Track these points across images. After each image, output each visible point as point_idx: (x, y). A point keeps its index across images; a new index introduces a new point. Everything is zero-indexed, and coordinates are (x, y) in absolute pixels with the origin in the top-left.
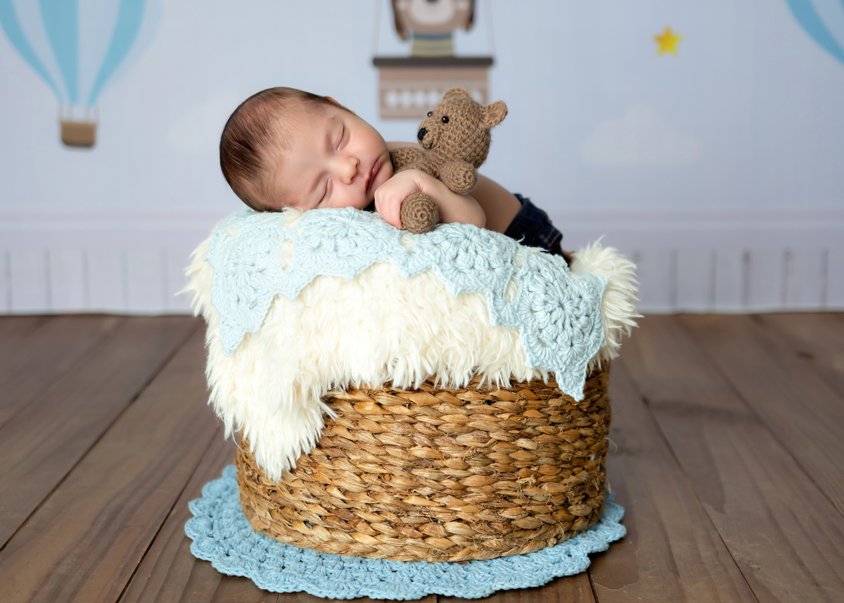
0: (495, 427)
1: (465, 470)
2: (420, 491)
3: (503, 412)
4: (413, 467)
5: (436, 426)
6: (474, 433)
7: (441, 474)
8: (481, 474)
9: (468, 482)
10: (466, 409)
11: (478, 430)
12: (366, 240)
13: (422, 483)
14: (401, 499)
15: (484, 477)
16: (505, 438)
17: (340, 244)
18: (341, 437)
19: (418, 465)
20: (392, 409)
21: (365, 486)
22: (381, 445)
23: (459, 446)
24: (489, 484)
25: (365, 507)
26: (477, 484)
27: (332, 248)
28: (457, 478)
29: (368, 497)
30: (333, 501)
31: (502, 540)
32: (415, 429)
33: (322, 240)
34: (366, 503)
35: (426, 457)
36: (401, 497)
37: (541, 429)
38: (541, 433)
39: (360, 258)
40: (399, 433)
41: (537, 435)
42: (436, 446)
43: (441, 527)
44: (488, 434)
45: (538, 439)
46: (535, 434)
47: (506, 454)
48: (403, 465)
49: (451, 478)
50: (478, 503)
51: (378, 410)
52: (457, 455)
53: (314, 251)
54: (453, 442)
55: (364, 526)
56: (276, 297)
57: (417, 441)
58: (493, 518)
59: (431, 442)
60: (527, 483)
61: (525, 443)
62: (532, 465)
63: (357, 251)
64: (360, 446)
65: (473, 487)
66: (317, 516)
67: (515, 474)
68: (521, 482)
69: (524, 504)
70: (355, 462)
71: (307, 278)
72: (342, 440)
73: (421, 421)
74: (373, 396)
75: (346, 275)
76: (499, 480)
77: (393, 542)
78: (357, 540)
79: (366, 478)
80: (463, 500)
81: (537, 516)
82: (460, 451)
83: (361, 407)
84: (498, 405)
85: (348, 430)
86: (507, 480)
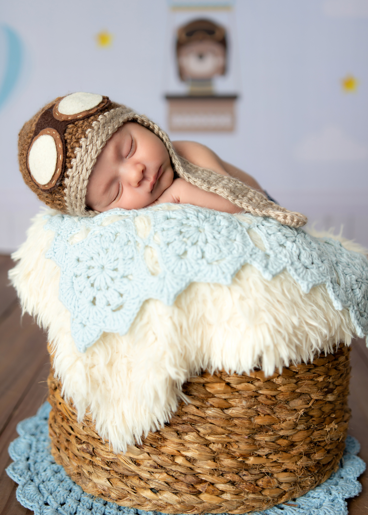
0: (315, 389)
1: (294, 429)
2: (260, 452)
3: (319, 375)
4: (256, 434)
5: (274, 396)
6: (301, 397)
7: (278, 436)
9: (296, 438)
10: (295, 378)
11: (303, 394)
12: (226, 244)
13: (262, 445)
14: (244, 461)
15: (305, 431)
16: (321, 397)
17: (204, 249)
18: (191, 414)
19: (260, 432)
20: (239, 387)
21: (213, 455)
22: (230, 419)
23: (292, 410)
24: (309, 437)
25: (212, 472)
26: (301, 438)
27: (200, 255)
28: (287, 437)
29: (215, 463)
30: (180, 469)
31: (313, 478)
32: (259, 402)
33: (187, 247)
34: (213, 468)
35: (267, 424)
36: (244, 460)
37: (336, 383)
38: (337, 386)
39: (229, 263)
40: (247, 407)
41: (335, 389)
42: (274, 413)
43: (275, 480)
44: (310, 396)
45: (335, 392)
46: (334, 388)
47: (320, 409)
48: (248, 433)
49: (282, 437)
50: (301, 454)
51: (229, 389)
52: (290, 418)
53: (181, 258)
54: (288, 408)
55: (211, 488)
56: (147, 301)
57: (261, 411)
58: (310, 463)
59: (272, 410)
60: (331, 429)
61: (330, 398)
62: (332, 413)
63: (223, 256)
64: (210, 421)
65: (298, 442)
66: (163, 483)
67: (324, 424)
68: (328, 429)
69: (325, 445)
70: (204, 435)
71: (184, 285)
72: (192, 417)
73: (263, 394)
74: (223, 377)
75: (222, 281)
76: (314, 431)
77: (236, 499)
78: (204, 500)
79: (214, 447)
80: (290, 453)
81: (333, 453)
82: (292, 415)
83: (213, 388)
84: (316, 371)
85: (198, 408)
86: (319, 430)
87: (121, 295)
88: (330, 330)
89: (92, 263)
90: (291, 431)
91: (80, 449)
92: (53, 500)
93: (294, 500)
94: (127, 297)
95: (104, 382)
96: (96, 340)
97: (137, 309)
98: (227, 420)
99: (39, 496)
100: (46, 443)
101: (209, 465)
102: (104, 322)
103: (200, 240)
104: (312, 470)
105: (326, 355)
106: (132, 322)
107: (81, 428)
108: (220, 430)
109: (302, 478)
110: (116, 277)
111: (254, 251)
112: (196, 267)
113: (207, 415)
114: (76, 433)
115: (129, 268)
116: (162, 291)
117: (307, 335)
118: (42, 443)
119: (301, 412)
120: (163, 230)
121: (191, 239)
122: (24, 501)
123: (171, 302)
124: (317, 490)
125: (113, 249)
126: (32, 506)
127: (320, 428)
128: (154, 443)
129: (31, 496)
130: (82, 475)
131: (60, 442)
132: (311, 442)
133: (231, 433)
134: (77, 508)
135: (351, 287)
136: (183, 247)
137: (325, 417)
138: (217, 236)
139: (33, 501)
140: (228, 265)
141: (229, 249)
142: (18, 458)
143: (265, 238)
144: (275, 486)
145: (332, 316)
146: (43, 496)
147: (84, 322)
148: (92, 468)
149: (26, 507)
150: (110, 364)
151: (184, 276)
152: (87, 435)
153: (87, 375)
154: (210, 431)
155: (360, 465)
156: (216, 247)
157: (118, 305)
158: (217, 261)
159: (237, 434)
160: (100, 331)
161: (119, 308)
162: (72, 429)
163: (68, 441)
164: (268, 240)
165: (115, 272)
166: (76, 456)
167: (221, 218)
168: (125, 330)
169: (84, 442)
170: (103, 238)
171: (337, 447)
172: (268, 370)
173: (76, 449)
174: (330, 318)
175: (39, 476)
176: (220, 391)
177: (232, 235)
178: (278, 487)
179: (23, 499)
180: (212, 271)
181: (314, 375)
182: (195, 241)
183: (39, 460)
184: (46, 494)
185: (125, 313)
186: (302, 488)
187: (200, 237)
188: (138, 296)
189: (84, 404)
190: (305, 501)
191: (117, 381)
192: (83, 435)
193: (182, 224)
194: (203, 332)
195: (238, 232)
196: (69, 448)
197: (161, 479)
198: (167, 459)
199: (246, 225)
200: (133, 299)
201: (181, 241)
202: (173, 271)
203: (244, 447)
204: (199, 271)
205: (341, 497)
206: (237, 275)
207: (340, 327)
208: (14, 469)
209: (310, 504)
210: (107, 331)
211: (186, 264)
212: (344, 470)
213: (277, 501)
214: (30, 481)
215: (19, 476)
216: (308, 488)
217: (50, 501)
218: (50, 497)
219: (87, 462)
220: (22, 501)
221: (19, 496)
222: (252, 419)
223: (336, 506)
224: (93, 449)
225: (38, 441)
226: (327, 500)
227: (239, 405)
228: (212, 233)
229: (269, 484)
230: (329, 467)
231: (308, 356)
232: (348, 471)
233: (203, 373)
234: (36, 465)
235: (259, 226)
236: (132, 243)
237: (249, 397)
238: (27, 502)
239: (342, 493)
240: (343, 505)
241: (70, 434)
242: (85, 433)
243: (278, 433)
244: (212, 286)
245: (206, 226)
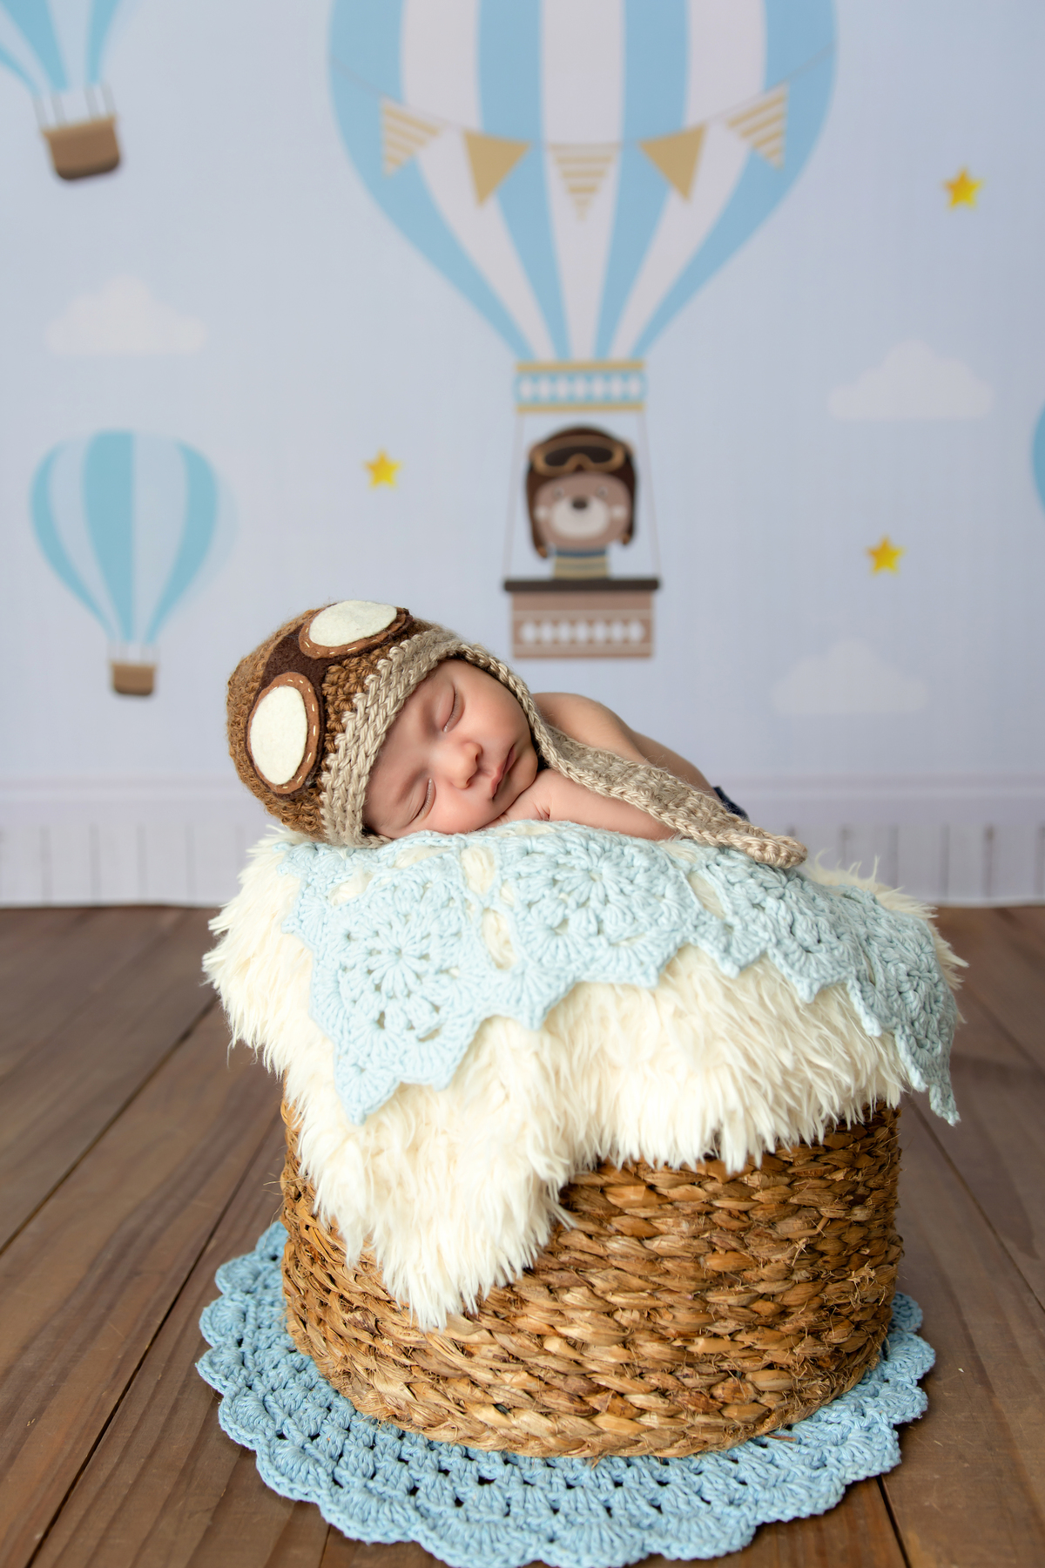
0: (829, 1198)
1: (786, 1279)
2: (718, 1328)
3: (837, 1169)
4: (708, 1289)
5: (746, 1213)
6: (800, 1213)
7: (753, 1294)
8: (808, 1281)
9: (790, 1299)
10: (787, 1175)
11: (805, 1206)
12: (646, 904)
13: (723, 1314)
14: (685, 1347)
15: (810, 1285)
16: (841, 1214)
17: (602, 916)
18: (576, 1250)
19: (717, 1285)
20: (674, 1193)
21: (623, 1334)
22: (655, 1259)
23: (782, 1241)
24: (816, 1296)
25: (620, 1370)
26: (802, 1299)
27: (593, 928)
28: (773, 1296)
29: (625, 1351)
30: (555, 1364)
31: (827, 1382)
32: (715, 1224)
33: (567, 912)
34: (622, 1362)
35: (731, 1269)
36: (685, 1344)
37: (871, 1184)
38: (872, 1190)
39: (652, 943)
40: (691, 1235)
41: (868, 1196)
42: (746, 1247)
43: (749, 1386)
44: (818, 1212)
45: (870, 1202)
46: (867, 1194)
47: (839, 1238)
48: (692, 1288)
49: (762, 1296)
50: (801, 1331)
51: (654, 1198)
52: (779, 1256)
53: (557, 934)
54: (774, 1236)
55: (618, 1402)
56: (488, 1021)
57: (719, 1243)
58: (821, 1350)
59: (740, 1242)
60: (863, 1279)
61: (859, 1214)
62: (863, 1246)
63: (641, 930)
64: (615, 1263)
65: (795, 1306)
66: (521, 1393)
67: (847, 1269)
68: (856, 1280)
69: (851, 1313)
70: (603, 1292)
71: (562, 989)
72: (578, 1255)
73: (722, 1208)
74: (641, 1173)
75: (639, 980)
76: (827, 1284)
77: (670, 1426)
78: (605, 1429)
79: (624, 1318)
80: (779, 1330)
81: (865, 1328)
82: (783, 1250)
83: (621, 1196)
84: (829, 1159)
85: (590, 1236)
86: (838, 1281)
87: (436, 1009)
88: (856, 1076)
89: (377, 943)
90: (780, 1283)
91: (349, 1321)
92: (295, 1427)
93: (789, 1427)
94: (448, 1013)
95: (401, 1184)
96: (386, 1098)
97: (468, 1036)
98: (650, 1261)
99: (265, 1420)
100: (276, 1310)
101: (614, 1356)
102: (401, 1062)
103: (593, 896)
104: (824, 1365)
105: (849, 1127)
106: (458, 1062)
107: (353, 1277)
108: (636, 1282)
109: (805, 1381)
110: (427, 972)
111: (702, 917)
112: (586, 951)
113: (609, 1252)
114: (341, 1288)
115: (452, 954)
116: (518, 1000)
117: (811, 1087)
118: (268, 1308)
119: (801, 1245)
120: (519, 876)
121: (576, 894)
122: (236, 1430)
123: (537, 1024)
124: (834, 1407)
125: (418, 915)
126: (251, 1441)
127: (840, 1277)
128: (502, 1310)
129: (248, 1419)
130: (353, 1375)
131: (307, 1307)
132: (822, 1307)
133: (658, 1288)
134: (344, 1445)
135: (898, 987)
136: (560, 912)
137: (849, 1253)
138: (628, 888)
139: (253, 1430)
140: (650, 948)
141: (651, 915)
142: (221, 1339)
143: (723, 891)
144: (750, 1399)
145: (859, 1047)
146: (274, 1420)
147: (360, 1063)
148: (374, 1360)
149: (239, 1443)
150: (414, 1149)
151: (562, 969)
152: (364, 1293)
153: (366, 1170)
154: (615, 1284)
155: (924, 1354)
156: (626, 911)
157: (429, 1028)
158: (628, 939)
159: (671, 1291)
160: (395, 1080)
161: (433, 1034)
162: (333, 1281)
163: (323, 1304)
164: (728, 896)
165: (423, 961)
166: (341, 1336)
167: (634, 851)
168: (446, 1079)
169: (357, 1307)
170: (399, 893)
171: (874, 1317)
172: (734, 1159)
173: (341, 1321)
174: (856, 1052)
175: (264, 1377)
176: (634, 1202)
177: (656, 885)
178: (755, 1401)
179: (234, 1426)
180: (618, 960)
181: (825, 1167)
182: (583, 899)
183: (263, 1345)
184: (280, 1416)
185: (444, 1046)
186: (805, 1402)
187: (594, 890)
188: (471, 1011)
189: (359, 1228)
190: (811, 1429)
191: (426, 1182)
192: (356, 1293)
193: (557, 865)
194: (600, 1082)
195: (669, 879)
196: (327, 1319)
197: (517, 1384)
198: (527, 1342)
199: (684, 864)
200: (461, 1016)
201: (557, 898)
202: (540, 960)
203: (684, 1317)
204: (593, 960)
205: (885, 1421)
206: (668, 968)
207: (877, 1069)
208: (212, 1364)
209: (821, 1436)
210: (407, 1081)
211: (566, 946)
212: (890, 1365)
213: (754, 1430)
214: (246, 1389)
215: (223, 1378)
216: (817, 1402)
217: (288, 1429)
218: (288, 1421)
219: (363, 1348)
220: (231, 1429)
221: (225, 1420)
222: (702, 1259)
223: (875, 1440)
224: (377, 1321)
225: (259, 1304)
226: (856, 1427)
227: (675, 1230)
228: (618, 883)
229: (738, 1395)
230: (859, 1359)
231: (812, 1129)
232: (898, 1366)
233: (601, 1166)
234: (256, 1354)
235: (710, 867)
236: (457, 903)
237: (694, 1213)
238: (242, 1432)
239: (887, 1413)
240: (889, 1437)
241: (328, 1291)
242: (360, 1289)
243: (755, 1288)
244: (618, 990)
245: (606, 868)
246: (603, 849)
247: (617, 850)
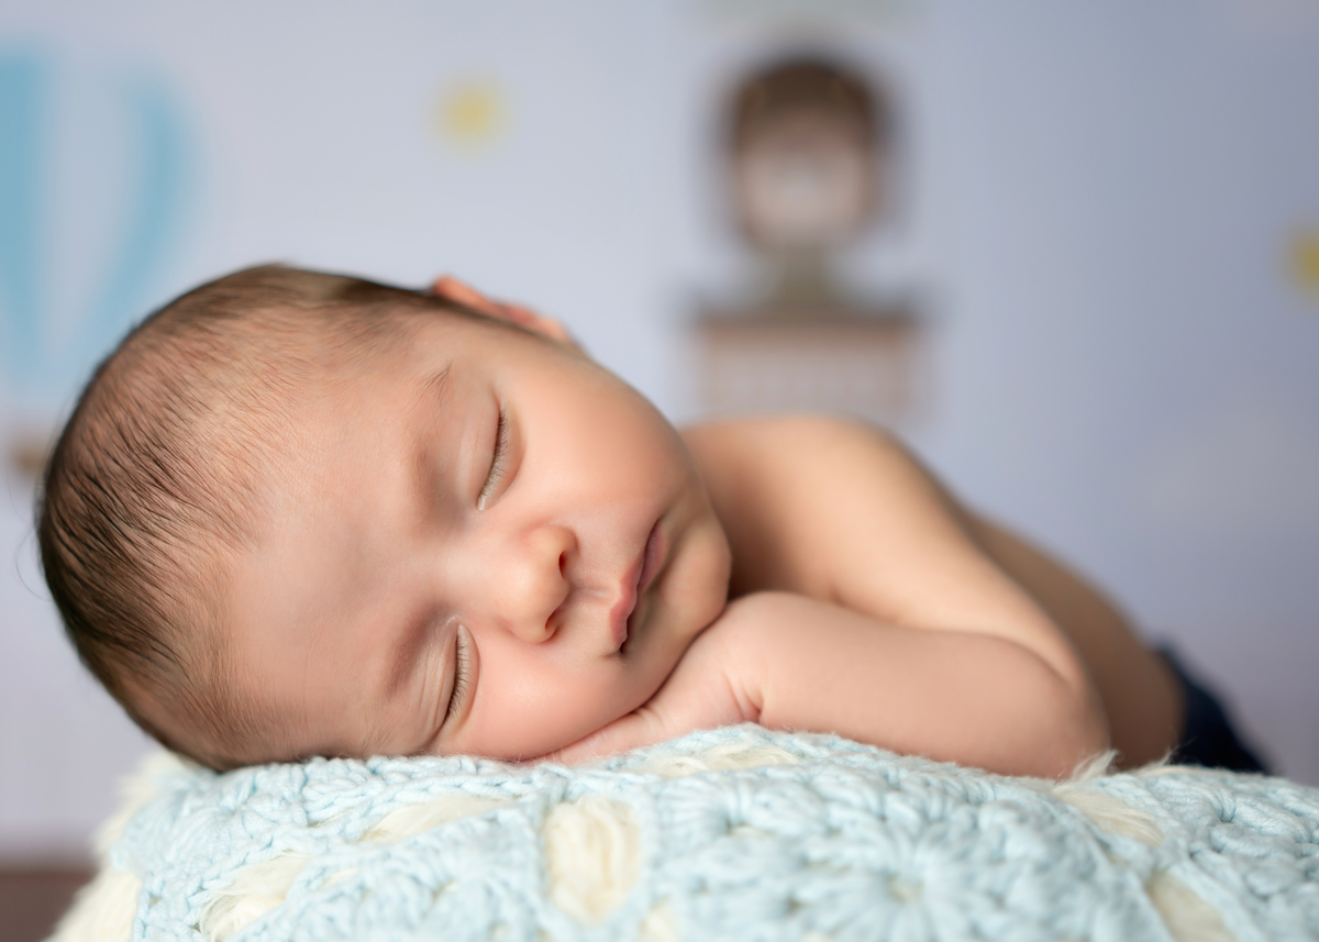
120: (700, 887)
138: (991, 921)
167: (1004, 818)
177: (1069, 911)
193: (804, 863)
195: (1099, 894)
199: (1134, 852)
228: (964, 907)
235: (1198, 856)
245: (930, 867)
246: (924, 814)
247: (960, 816)
